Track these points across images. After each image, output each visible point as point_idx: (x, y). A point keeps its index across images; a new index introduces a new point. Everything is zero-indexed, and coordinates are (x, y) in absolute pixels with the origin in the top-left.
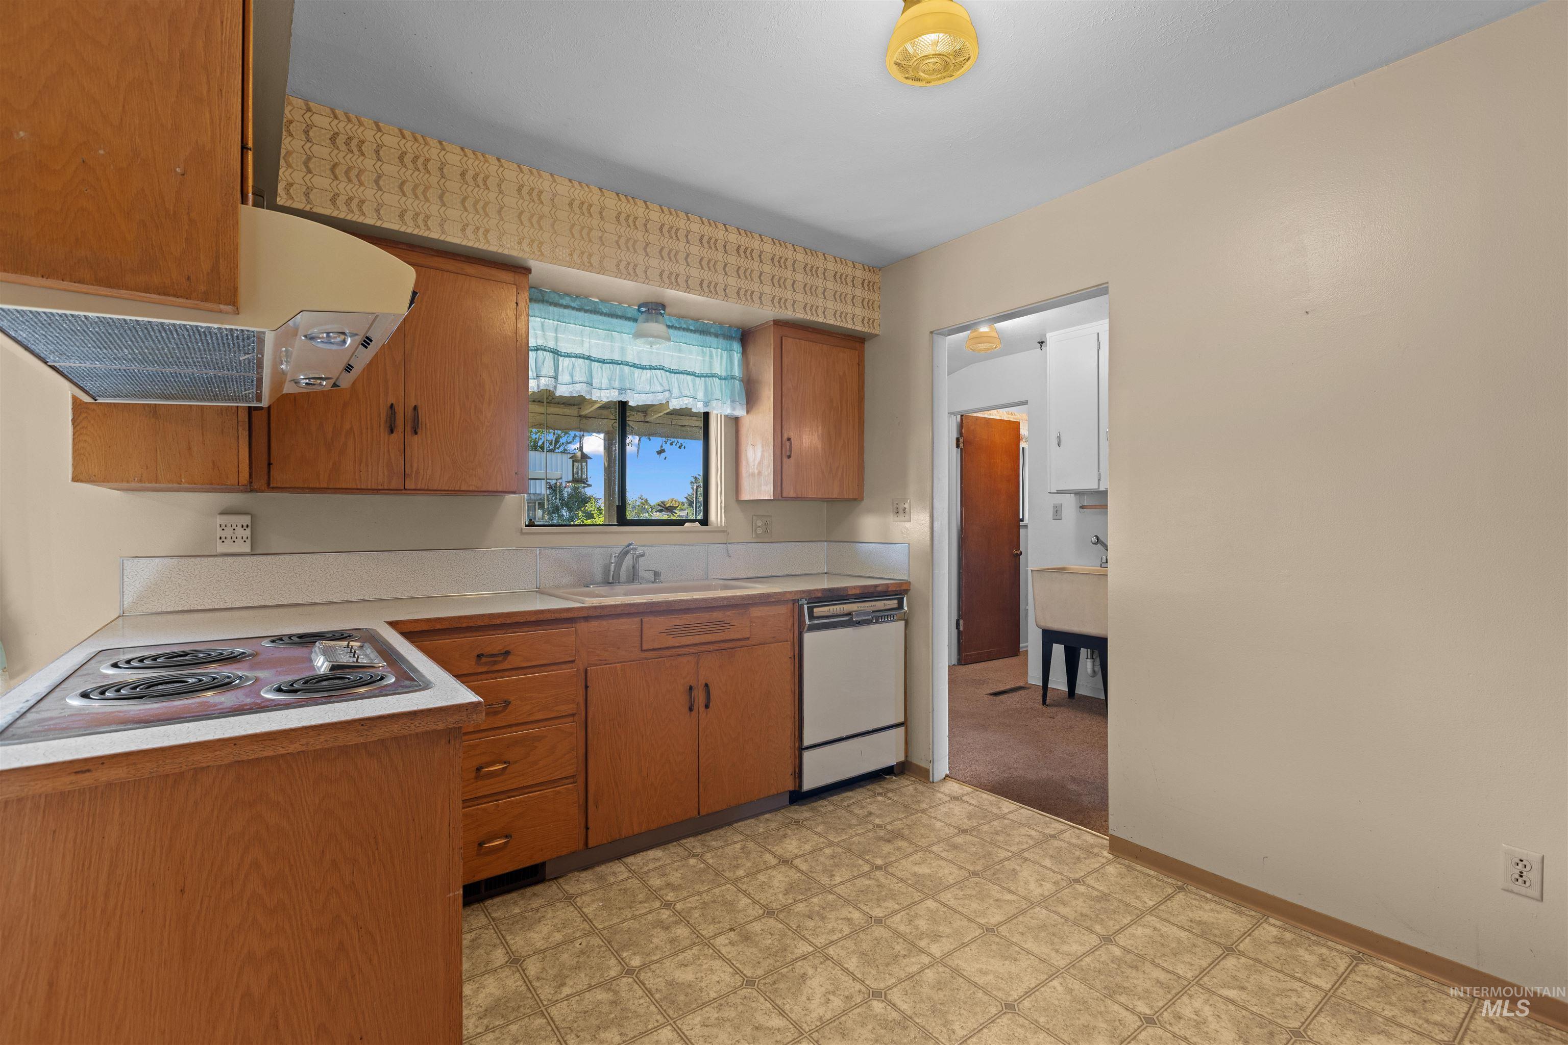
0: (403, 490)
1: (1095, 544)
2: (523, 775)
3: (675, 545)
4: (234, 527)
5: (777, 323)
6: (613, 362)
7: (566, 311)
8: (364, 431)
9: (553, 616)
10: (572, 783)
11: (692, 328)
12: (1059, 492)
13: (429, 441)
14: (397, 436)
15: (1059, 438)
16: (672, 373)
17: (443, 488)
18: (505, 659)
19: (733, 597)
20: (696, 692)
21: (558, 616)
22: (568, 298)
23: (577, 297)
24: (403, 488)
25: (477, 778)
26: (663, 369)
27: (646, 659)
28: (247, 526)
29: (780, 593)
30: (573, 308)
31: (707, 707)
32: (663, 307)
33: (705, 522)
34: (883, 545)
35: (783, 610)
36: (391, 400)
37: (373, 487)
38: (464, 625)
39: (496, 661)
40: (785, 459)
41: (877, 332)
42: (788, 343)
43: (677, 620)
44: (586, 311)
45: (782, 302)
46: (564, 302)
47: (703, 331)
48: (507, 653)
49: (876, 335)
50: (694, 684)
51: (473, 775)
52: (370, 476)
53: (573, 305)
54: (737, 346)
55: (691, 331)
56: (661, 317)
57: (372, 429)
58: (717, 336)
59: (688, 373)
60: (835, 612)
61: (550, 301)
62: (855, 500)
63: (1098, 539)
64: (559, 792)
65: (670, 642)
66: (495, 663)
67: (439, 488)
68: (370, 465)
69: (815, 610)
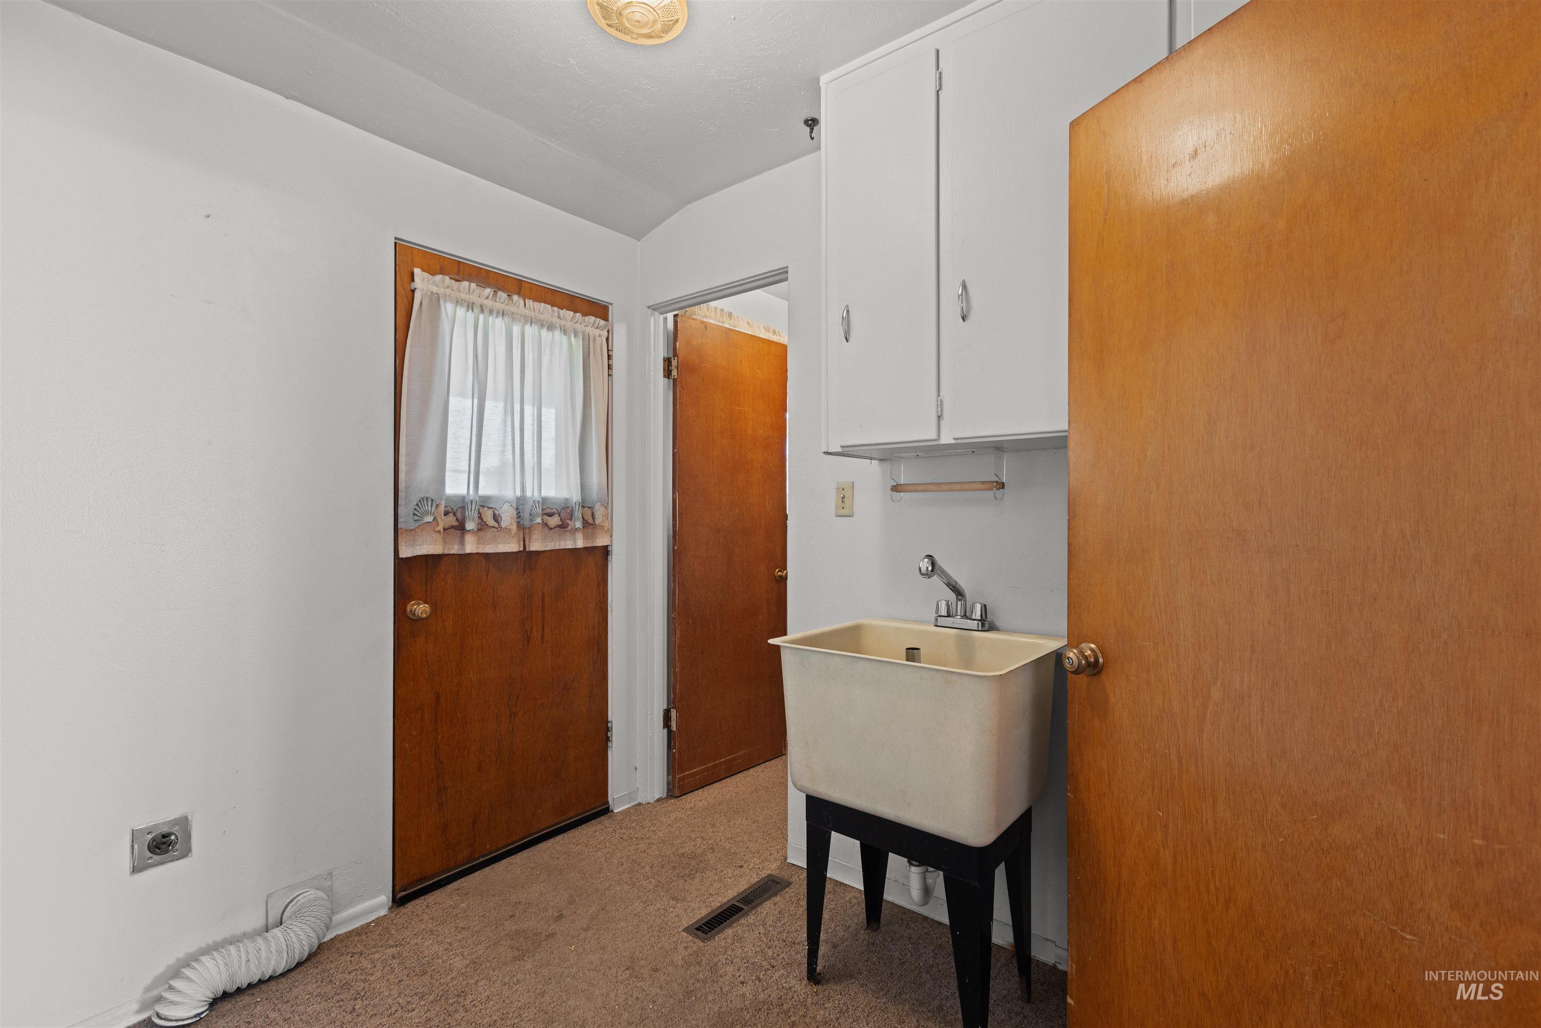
1: (928, 575)
12: (846, 452)
15: (847, 321)
63: (933, 564)
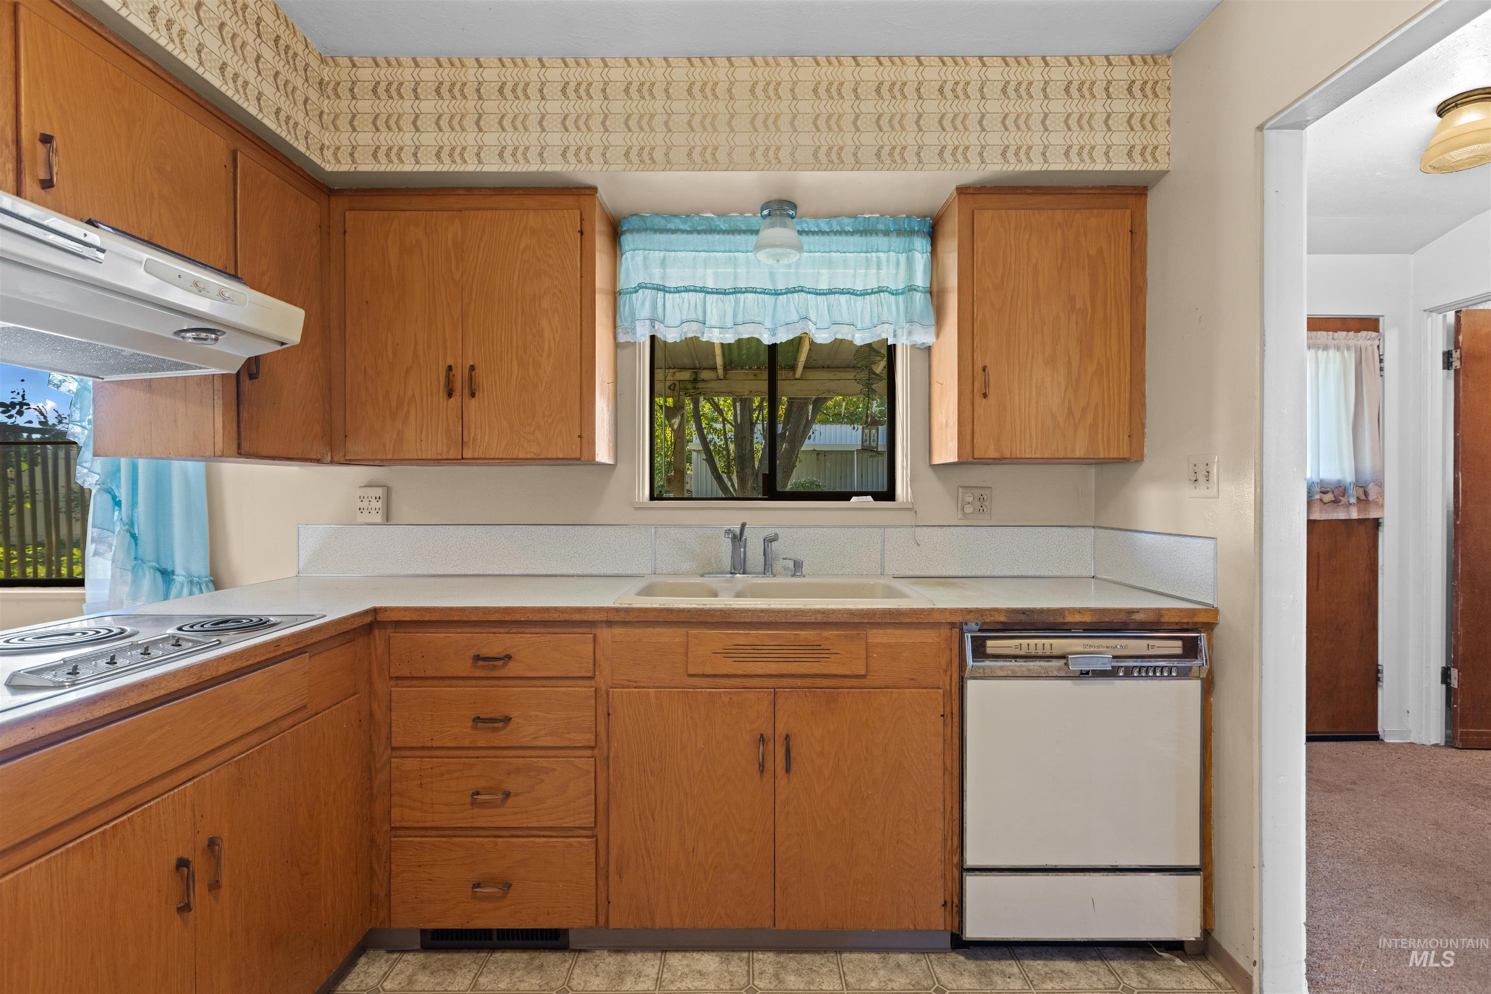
0: (461, 460)
2: (526, 812)
3: (835, 527)
4: (370, 499)
5: (963, 191)
6: (736, 291)
7: (674, 237)
8: (425, 397)
9: (563, 617)
10: (588, 837)
11: (849, 228)
13: (486, 405)
14: (455, 400)
16: (820, 294)
17: (501, 457)
18: (505, 665)
19: (834, 611)
20: (771, 744)
21: (566, 617)
22: (677, 221)
23: (687, 216)
24: (460, 457)
25: (474, 803)
26: (802, 291)
27: (695, 687)
28: (379, 498)
29: (922, 611)
30: (683, 232)
31: (788, 770)
32: (794, 206)
33: (889, 495)
34: (1173, 538)
35: (930, 637)
36: (450, 362)
37: (433, 458)
38: (456, 618)
39: (494, 666)
40: (978, 400)
41: (1164, 167)
42: (985, 219)
43: (742, 636)
44: (699, 232)
45: (960, 153)
46: (672, 226)
47: (867, 231)
48: (509, 657)
49: (1164, 173)
50: (769, 733)
51: (469, 800)
52: (430, 445)
53: (683, 227)
54: (921, 245)
55: (847, 233)
56: (789, 220)
57: (432, 395)
58: (887, 233)
59: (842, 292)
60: (1033, 651)
61: (656, 227)
62: (1124, 460)
64: (570, 845)
65: (728, 666)
66: (495, 668)
67: (496, 457)
68: (430, 434)
69: (989, 643)
